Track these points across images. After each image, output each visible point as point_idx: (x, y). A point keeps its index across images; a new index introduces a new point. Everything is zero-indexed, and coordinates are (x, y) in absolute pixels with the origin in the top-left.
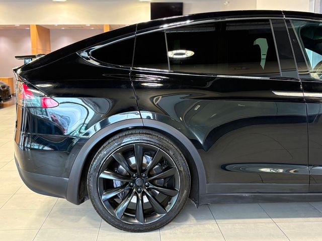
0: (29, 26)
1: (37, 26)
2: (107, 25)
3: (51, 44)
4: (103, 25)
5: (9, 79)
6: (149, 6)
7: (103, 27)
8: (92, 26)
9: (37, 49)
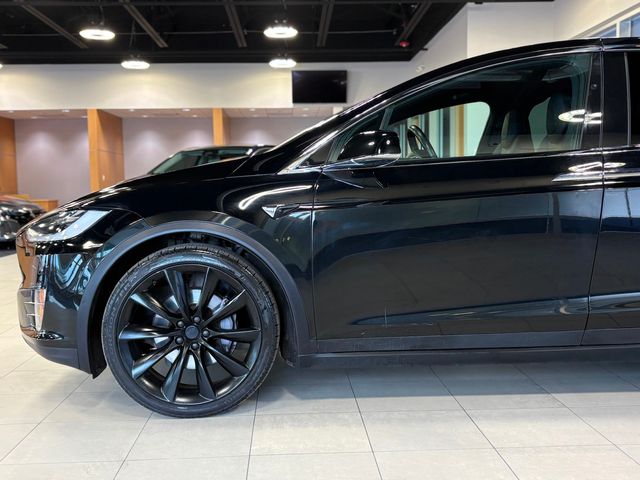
0: (85, 112)
1: (100, 112)
2: (218, 109)
3: (125, 143)
4: (211, 110)
5: (50, 202)
6: (289, 77)
7: (212, 113)
8: (193, 111)
9: (99, 150)
